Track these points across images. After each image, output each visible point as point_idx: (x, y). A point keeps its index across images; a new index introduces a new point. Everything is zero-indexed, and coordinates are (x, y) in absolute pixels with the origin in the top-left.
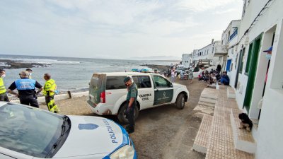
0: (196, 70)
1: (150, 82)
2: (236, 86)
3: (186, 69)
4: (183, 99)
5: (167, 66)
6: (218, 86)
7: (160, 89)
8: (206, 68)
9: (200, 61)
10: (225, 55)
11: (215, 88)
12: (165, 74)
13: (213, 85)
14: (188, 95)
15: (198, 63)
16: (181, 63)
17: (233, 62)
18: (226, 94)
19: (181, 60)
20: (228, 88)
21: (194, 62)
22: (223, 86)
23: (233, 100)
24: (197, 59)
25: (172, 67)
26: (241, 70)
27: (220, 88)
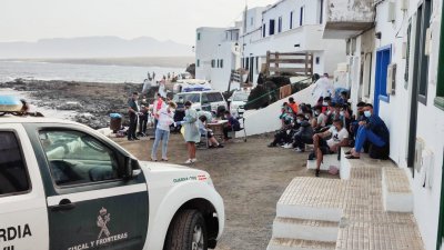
0: (258, 100)
1: (21, 163)
2: (411, 161)
3: (215, 97)
4: (198, 235)
5: (126, 87)
6: (346, 165)
7: (77, 196)
8: (298, 87)
9: (273, 58)
10: (367, 29)
11: (336, 174)
12: (116, 125)
13: (329, 162)
14: (220, 214)
15: (266, 69)
16: (192, 70)
17: (397, 58)
18: (376, 195)
19: (191, 57)
20: (385, 169)
21: (249, 63)
22: (365, 164)
23: (405, 218)
24: (260, 48)
25: (152, 92)
26: (424, 91)
27: (356, 174)
